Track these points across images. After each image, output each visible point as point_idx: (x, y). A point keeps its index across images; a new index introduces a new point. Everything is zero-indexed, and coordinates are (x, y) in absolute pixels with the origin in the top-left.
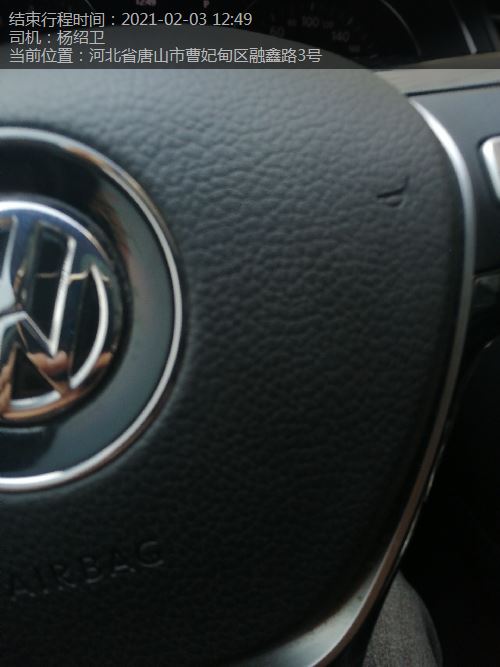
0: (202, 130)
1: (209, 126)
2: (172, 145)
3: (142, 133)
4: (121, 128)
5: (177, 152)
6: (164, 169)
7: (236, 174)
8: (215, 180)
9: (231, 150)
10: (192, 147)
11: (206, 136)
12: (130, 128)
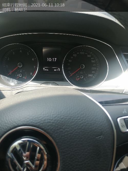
0: (63, 126)
1: (64, 125)
2: (58, 130)
3: (52, 128)
4: (48, 126)
5: (58, 131)
6: (56, 135)
7: (69, 135)
8: (66, 136)
9: (68, 130)
10: (61, 130)
11: (64, 127)
12: (50, 127)
